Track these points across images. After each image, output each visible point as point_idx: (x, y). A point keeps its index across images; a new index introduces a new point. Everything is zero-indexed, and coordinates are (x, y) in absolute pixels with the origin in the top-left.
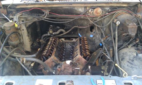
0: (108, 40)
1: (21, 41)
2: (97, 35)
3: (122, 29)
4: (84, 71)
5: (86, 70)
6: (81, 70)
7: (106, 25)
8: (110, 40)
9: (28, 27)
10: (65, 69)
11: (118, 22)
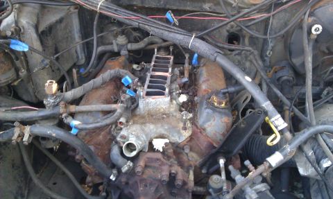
0: (281, 77)
1: (20, 74)
2: (246, 60)
3: (328, 49)
4: (204, 171)
5: (212, 170)
6: (195, 166)
7: (276, 33)
8: (285, 78)
9: (43, 32)
10: (146, 166)
11: (316, 26)
